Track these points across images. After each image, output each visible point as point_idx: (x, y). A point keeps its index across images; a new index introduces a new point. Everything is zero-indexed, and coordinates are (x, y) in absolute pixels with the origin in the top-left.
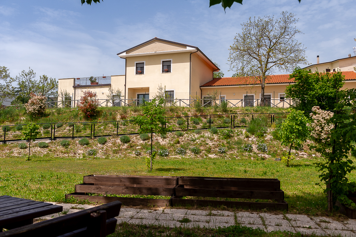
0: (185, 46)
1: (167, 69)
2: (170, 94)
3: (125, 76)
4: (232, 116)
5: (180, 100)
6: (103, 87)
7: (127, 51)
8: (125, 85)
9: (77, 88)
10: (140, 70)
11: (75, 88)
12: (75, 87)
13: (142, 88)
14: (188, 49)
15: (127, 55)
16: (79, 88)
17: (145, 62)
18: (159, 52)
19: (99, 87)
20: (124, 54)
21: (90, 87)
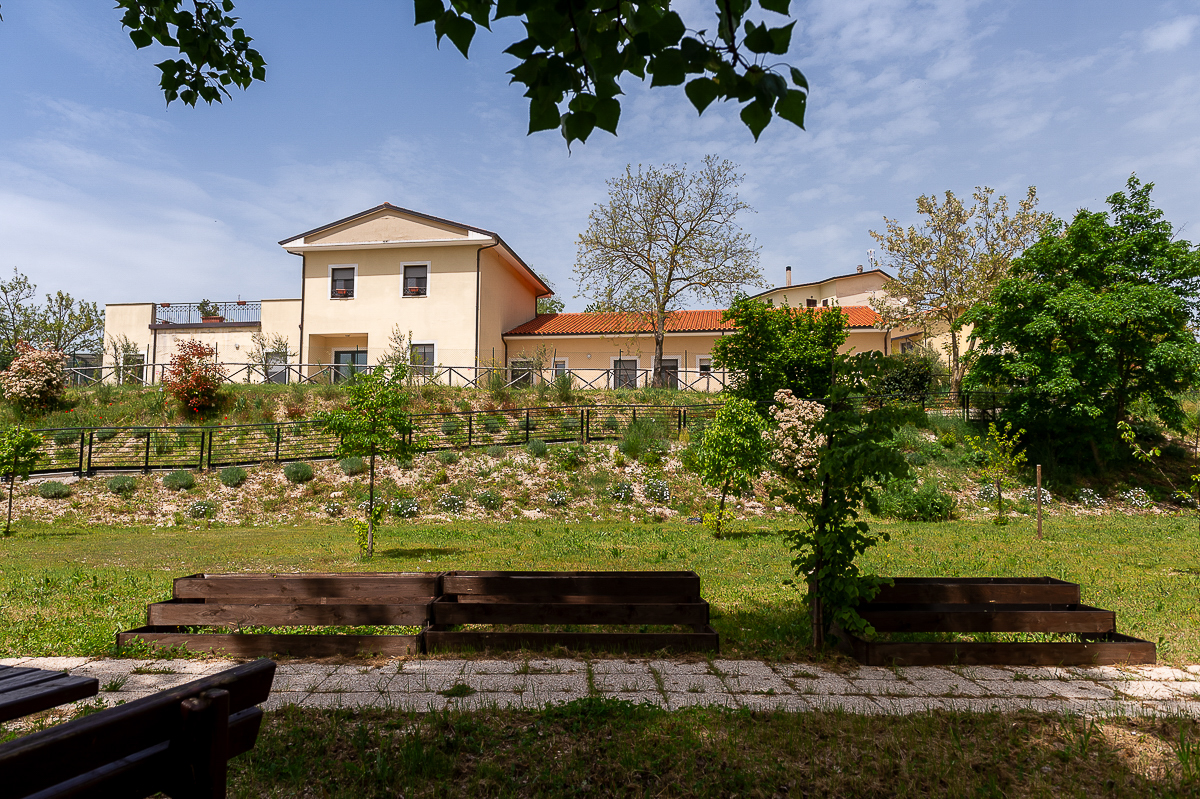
0: (464, 229)
1: (415, 286)
2: (423, 354)
3: (301, 302)
4: (582, 411)
5: (450, 368)
6: (238, 329)
7: (308, 236)
8: (301, 327)
9: (160, 331)
10: (343, 288)
11: (155, 330)
12: (155, 328)
13: (348, 335)
14: (473, 236)
15: (306, 245)
16: (167, 331)
17: (356, 266)
18: (395, 241)
19: (227, 330)
20: (300, 243)
21: (200, 330)
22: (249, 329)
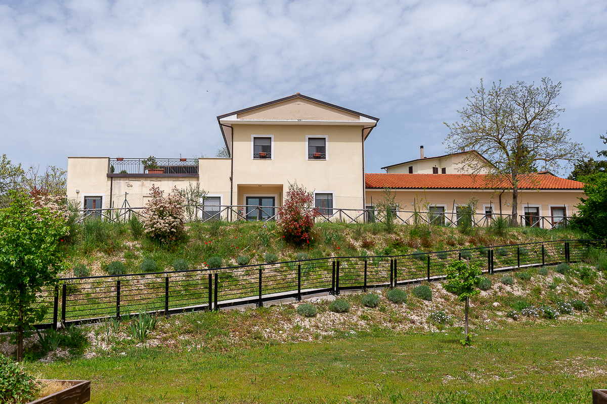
0: (357, 114)
1: (318, 152)
3: (231, 160)
6: (180, 179)
7: (239, 113)
8: (231, 179)
9: (115, 179)
10: (263, 152)
11: (112, 178)
12: (112, 176)
13: (260, 186)
14: (363, 120)
15: (239, 120)
16: (123, 179)
17: (272, 136)
18: (306, 120)
19: (172, 179)
20: (233, 118)
21: (149, 179)
22: (187, 179)
